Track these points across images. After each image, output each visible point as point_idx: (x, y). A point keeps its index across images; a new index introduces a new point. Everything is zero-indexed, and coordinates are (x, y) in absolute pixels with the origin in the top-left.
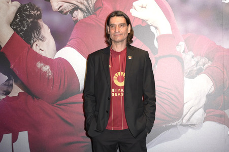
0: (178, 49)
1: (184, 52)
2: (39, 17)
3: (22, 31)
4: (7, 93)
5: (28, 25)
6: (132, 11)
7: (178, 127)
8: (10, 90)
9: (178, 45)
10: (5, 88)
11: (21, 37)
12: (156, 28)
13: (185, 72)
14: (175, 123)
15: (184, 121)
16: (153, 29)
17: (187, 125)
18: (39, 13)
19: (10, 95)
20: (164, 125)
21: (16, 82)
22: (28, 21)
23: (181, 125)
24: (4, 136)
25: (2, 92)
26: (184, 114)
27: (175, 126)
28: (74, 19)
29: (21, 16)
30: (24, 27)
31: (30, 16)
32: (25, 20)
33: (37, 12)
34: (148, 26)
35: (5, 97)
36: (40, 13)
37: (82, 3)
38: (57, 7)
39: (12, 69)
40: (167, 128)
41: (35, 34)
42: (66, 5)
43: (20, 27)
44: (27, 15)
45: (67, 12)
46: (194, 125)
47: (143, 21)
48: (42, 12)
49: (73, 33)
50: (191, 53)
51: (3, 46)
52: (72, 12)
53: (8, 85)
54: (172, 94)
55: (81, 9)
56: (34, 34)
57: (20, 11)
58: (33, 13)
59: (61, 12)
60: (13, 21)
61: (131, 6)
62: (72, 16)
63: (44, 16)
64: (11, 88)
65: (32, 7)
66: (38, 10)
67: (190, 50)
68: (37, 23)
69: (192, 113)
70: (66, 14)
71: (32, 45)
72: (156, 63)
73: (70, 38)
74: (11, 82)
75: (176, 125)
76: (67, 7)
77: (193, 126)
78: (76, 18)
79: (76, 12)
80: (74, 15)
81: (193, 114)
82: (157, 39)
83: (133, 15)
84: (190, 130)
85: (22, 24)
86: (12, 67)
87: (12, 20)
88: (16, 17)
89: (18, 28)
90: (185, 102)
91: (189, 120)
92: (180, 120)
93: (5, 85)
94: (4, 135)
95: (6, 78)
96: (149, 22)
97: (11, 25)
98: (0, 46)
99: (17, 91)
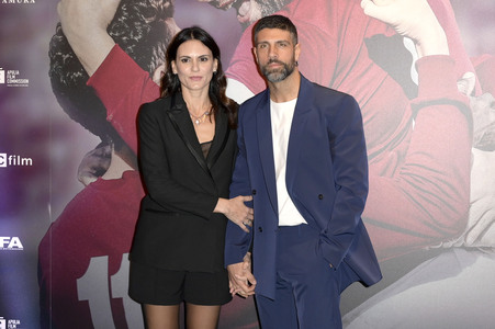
0: (460, 87)
1: (473, 94)
2: (168, 13)
3: (131, 42)
4: (100, 172)
5: (144, 30)
6: (365, 4)
7: (456, 251)
8: (105, 166)
9: (460, 79)
10: (96, 162)
11: (131, 55)
12: (416, 42)
13: (475, 136)
14: (450, 244)
15: (470, 240)
16: (408, 43)
17: (476, 249)
18: (167, 4)
19: (106, 177)
20: (427, 248)
21: (118, 150)
22: (143, 22)
23: (463, 247)
25: (88, 169)
26: (470, 224)
27: (450, 250)
28: (241, 20)
29: (130, 10)
30: (136, 34)
31: (148, 11)
32: (137, 19)
33: (164, 2)
34: (399, 38)
35: (94, 180)
36: (171, 6)
39: (110, 123)
40: (434, 254)
41: (160, 50)
43: (127, 34)
44: (142, 8)
45: (227, 5)
46: (490, 248)
47: (389, 26)
48: (173, 4)
49: (238, 49)
50: (489, 97)
51: (91, 74)
52: (237, 3)
53: (101, 156)
54: (445, 183)
56: (157, 50)
58: (154, 4)
59: (215, 4)
60: (112, 22)
62: (238, 13)
63: (177, 12)
64: (107, 163)
67: (486, 89)
68: (164, 26)
69: (487, 222)
70: (224, 7)
71: (153, 73)
72: (414, 116)
73: (234, 59)
74: (108, 149)
75: (453, 247)
77: (487, 250)
78: (246, 18)
79: (245, 4)
80: (241, 11)
81: (489, 225)
82: (416, 64)
83: (366, 12)
84: (481, 260)
85: (133, 27)
86: (110, 117)
87: (111, 17)
88: (119, 13)
89: (124, 35)
90: (472, 200)
91: (479, 238)
92: (462, 237)
93: (95, 155)
94: (92, 259)
95: (98, 140)
96: (400, 30)
97: (109, 29)
98: (85, 73)
99: (119, 168)
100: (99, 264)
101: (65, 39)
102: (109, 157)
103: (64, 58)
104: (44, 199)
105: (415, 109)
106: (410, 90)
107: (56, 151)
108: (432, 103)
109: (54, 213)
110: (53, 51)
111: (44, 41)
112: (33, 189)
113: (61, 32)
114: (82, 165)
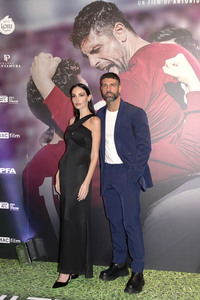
2: (78, 72)
3: (62, 84)
4: (49, 141)
5: (68, 79)
6: (164, 68)
10: (47, 136)
11: (62, 90)
12: (186, 85)
18: (78, 68)
19: (51, 143)
22: (67, 76)
24: (46, 179)
29: (62, 70)
30: (64, 81)
31: (69, 71)
32: (65, 75)
33: (76, 67)
35: (46, 144)
37: (117, 60)
38: (95, 64)
42: (103, 61)
43: (60, 81)
44: (67, 70)
45: (104, 68)
47: (175, 78)
48: (81, 68)
51: (45, 99)
52: (108, 68)
53: (49, 134)
55: (117, 66)
57: (61, 66)
58: (72, 68)
59: (98, 68)
60: (54, 76)
61: (164, 64)
63: (82, 71)
64: (52, 137)
65: (72, 63)
66: (77, 65)
68: (76, 78)
70: (102, 70)
72: (185, 118)
74: (52, 131)
76: (104, 63)
80: (110, 71)
82: (186, 95)
83: (165, 72)
85: (63, 78)
86: (53, 117)
87: (53, 74)
88: (57, 72)
97: (52, 79)
98: (42, 98)
99: (57, 139)
100: (48, 180)
101: (33, 83)
102: (53, 134)
103: (33, 91)
104: (25, 152)
105: (186, 115)
106: (184, 106)
107: (30, 132)
108: (192, 112)
109: (29, 158)
110: (28, 88)
111: (25, 84)
112: (20, 148)
113: (32, 80)
114: (42, 137)
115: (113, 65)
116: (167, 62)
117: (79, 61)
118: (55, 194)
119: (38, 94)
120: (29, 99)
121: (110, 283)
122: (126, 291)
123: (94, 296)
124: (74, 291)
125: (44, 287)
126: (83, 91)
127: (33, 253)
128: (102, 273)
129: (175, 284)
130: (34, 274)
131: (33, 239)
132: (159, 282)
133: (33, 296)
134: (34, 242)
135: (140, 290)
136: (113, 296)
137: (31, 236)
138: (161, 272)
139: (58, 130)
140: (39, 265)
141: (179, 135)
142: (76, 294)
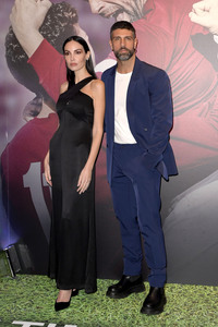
2: (75, 20)
3: (53, 37)
4: (35, 114)
5: (61, 31)
6: (191, 15)
8: (38, 110)
10: (33, 108)
11: (53, 45)
18: (74, 15)
21: (46, 101)
22: (61, 26)
24: (32, 164)
29: (52, 18)
30: (56, 33)
31: (63, 19)
32: (57, 24)
33: (72, 14)
34: (211, 35)
35: (32, 118)
36: (77, 16)
37: (128, 4)
38: (97, 9)
42: (108, 5)
43: (51, 33)
44: (59, 17)
45: (109, 15)
51: (30, 57)
52: (116, 14)
53: (37, 104)
55: (127, 12)
57: (51, 12)
58: (67, 15)
59: (102, 14)
61: (191, 9)
62: (116, 20)
63: (80, 20)
64: (40, 108)
65: (67, 8)
66: (73, 11)
68: (72, 28)
70: (108, 17)
74: (40, 101)
76: (110, 8)
79: (120, 15)
80: (118, 19)
83: (192, 20)
85: (54, 29)
86: (41, 82)
87: (41, 23)
88: (46, 20)
89: (49, 34)
97: (40, 30)
98: (26, 56)
99: (46, 111)
100: (35, 167)
101: (14, 36)
102: (41, 105)
103: (14, 46)
107: (11, 101)
109: (9, 137)
110: (7, 43)
113: (12, 32)
114: (26, 110)
115: (122, 10)
116: (195, 6)
117: (76, 5)
118: (45, 185)
119: (20, 50)
120: (8, 57)
121: (120, 301)
122: (142, 311)
123: (101, 319)
124: (73, 312)
125: (34, 307)
126: (80, 47)
127: (17, 264)
128: (110, 288)
129: (207, 301)
130: (18, 291)
131: (16, 245)
132: (185, 300)
133: (20, 319)
134: (17, 249)
135: (161, 310)
136: (126, 318)
137: (14, 241)
138: (187, 287)
139: (48, 99)
140: (24, 279)
141: (210, 106)
142: (76, 317)
